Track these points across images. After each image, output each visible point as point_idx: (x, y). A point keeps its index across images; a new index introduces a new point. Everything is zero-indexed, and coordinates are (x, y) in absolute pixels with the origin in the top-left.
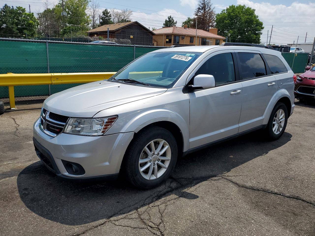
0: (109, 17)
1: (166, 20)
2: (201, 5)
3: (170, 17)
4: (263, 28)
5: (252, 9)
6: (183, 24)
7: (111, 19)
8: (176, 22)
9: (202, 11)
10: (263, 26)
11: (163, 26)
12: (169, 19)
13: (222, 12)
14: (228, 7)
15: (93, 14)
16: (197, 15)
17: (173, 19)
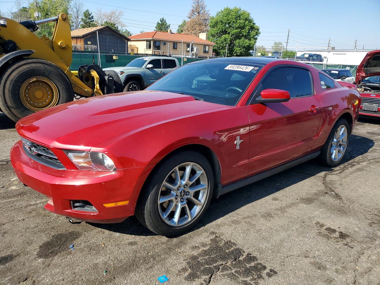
0: (91, 19)
1: (158, 23)
2: (195, 7)
3: (163, 20)
4: (259, 34)
5: (247, 11)
6: (180, 28)
7: (93, 21)
8: (169, 25)
9: (196, 14)
10: (259, 31)
11: (155, 29)
12: (161, 21)
13: (218, 14)
14: (223, 9)
15: (76, 15)
16: (190, 18)
17: (165, 22)
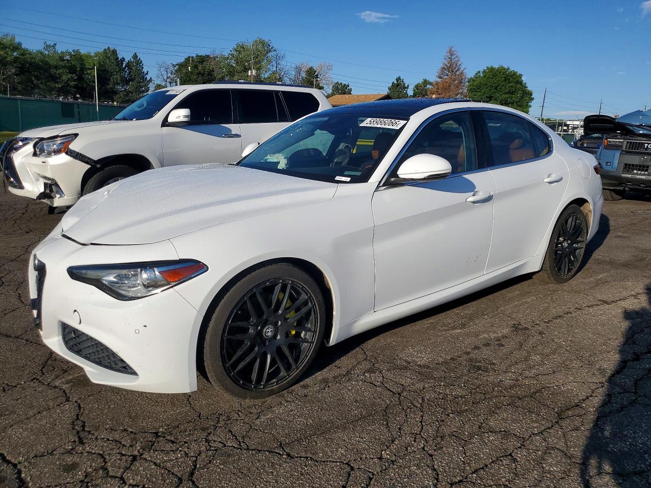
1: (393, 83)
2: (446, 64)
3: (399, 78)
4: (532, 100)
5: (518, 72)
8: (408, 86)
9: (447, 73)
10: (532, 96)
11: (388, 90)
12: (397, 80)
13: (477, 74)
14: (486, 69)
15: (275, 69)
16: (440, 78)
17: (403, 81)
